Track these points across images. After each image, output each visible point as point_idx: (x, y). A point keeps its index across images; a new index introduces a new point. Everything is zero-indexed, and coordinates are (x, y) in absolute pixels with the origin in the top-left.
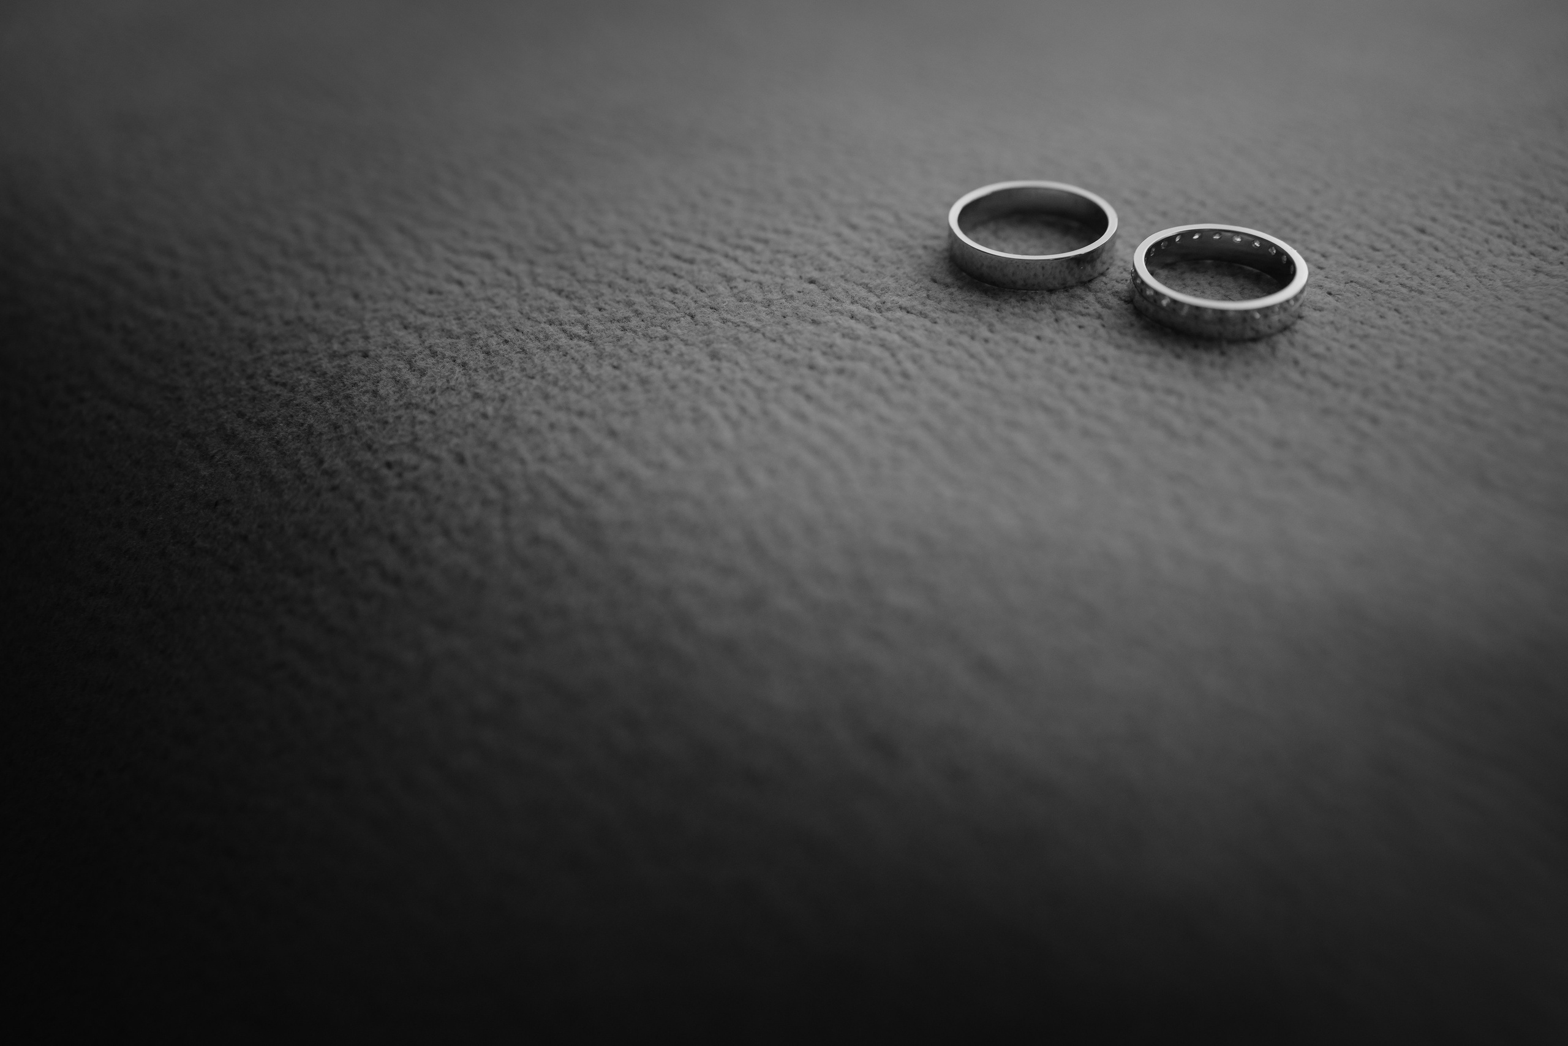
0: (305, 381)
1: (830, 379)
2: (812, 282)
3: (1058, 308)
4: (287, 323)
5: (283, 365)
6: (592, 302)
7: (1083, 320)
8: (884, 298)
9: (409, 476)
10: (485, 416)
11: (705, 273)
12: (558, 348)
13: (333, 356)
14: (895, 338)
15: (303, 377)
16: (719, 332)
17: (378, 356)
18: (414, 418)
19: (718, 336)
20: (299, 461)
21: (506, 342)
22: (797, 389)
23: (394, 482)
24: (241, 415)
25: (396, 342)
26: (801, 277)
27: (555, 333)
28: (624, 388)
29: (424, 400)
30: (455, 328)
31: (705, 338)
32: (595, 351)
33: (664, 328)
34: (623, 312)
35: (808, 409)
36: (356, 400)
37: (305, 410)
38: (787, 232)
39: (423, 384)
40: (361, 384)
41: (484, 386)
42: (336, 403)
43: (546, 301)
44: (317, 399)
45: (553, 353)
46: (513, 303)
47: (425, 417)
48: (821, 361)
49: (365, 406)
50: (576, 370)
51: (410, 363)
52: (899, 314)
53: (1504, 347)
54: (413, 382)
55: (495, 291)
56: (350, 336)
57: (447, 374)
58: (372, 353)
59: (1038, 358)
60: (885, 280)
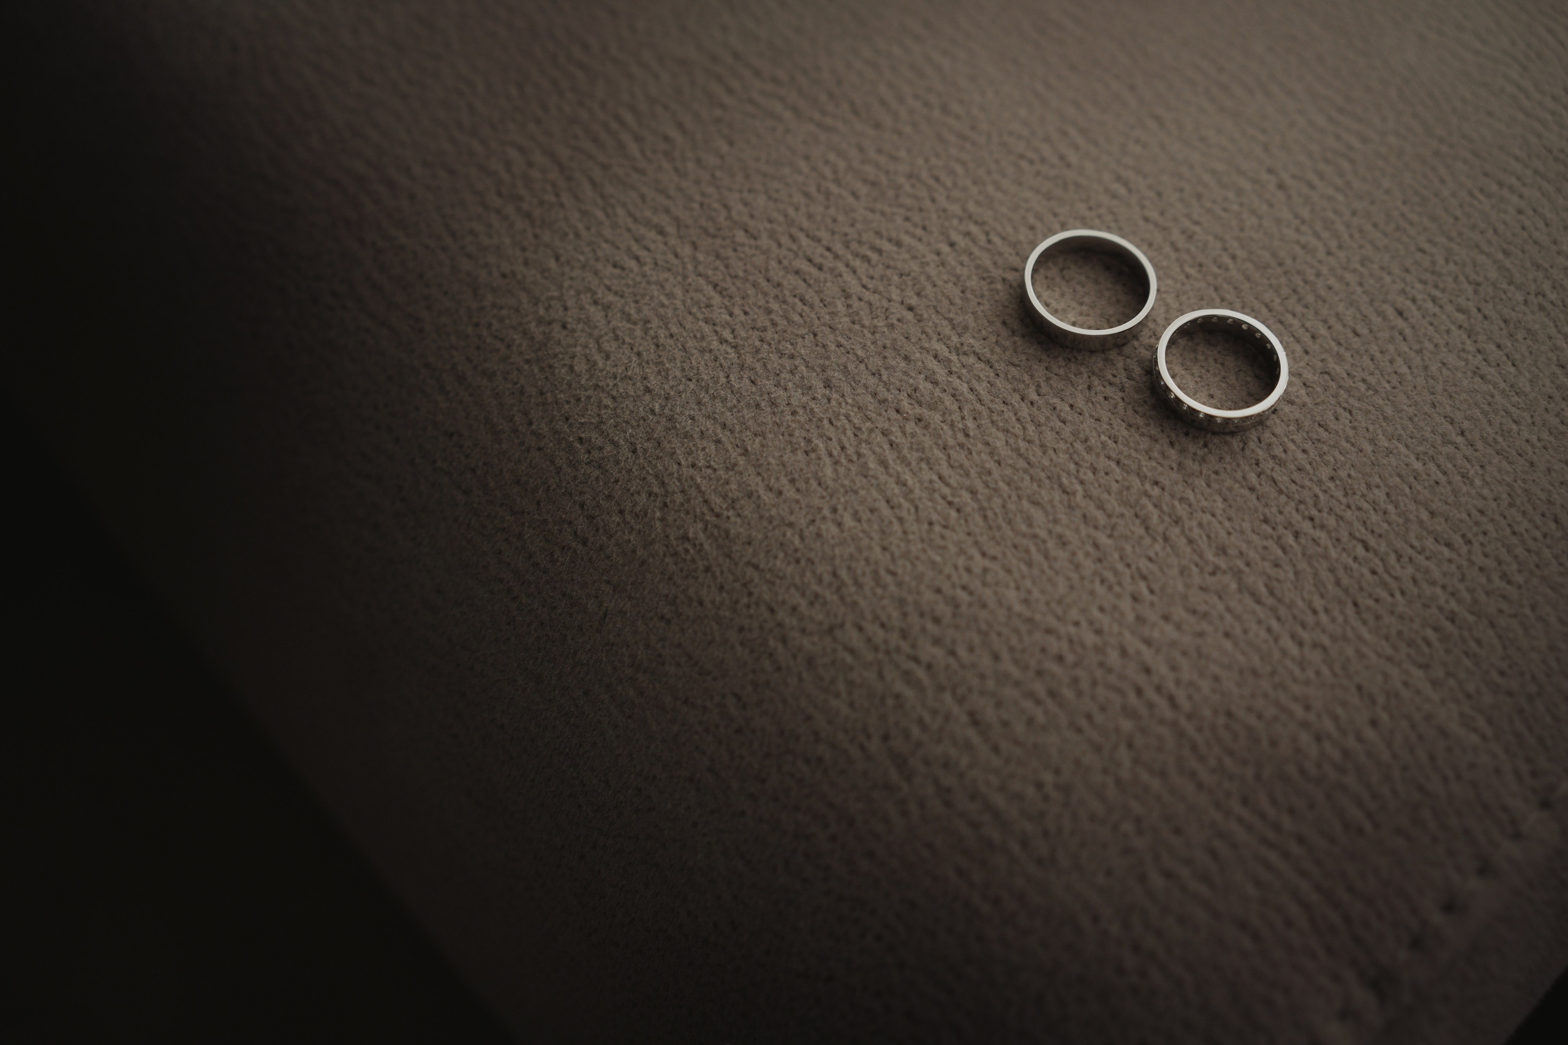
0: (518, 342)
1: (910, 427)
2: (911, 309)
3: (1094, 373)
4: (504, 276)
5: (501, 320)
6: (739, 303)
7: (1109, 391)
8: (963, 339)
9: (596, 454)
10: (653, 411)
11: (829, 284)
12: (711, 351)
13: (540, 321)
14: (964, 388)
15: (517, 337)
16: (833, 358)
17: (574, 331)
18: (601, 401)
19: (832, 362)
20: (513, 416)
21: (672, 336)
22: (885, 433)
23: (584, 457)
24: (469, 360)
25: (588, 318)
26: (902, 303)
27: (709, 334)
28: (758, 406)
29: (608, 385)
30: (635, 316)
31: (821, 362)
32: (738, 361)
33: (792, 344)
34: (763, 321)
35: (890, 456)
36: (557, 371)
37: (518, 369)
38: (899, 244)
39: (608, 369)
40: (561, 356)
41: (654, 382)
42: (542, 369)
43: (704, 295)
44: (528, 362)
45: (707, 356)
46: (678, 292)
47: (608, 402)
48: (905, 404)
49: (563, 379)
50: (723, 380)
51: (597, 342)
52: (972, 360)
53: (1418, 465)
54: (600, 364)
55: (666, 275)
56: (553, 303)
57: (626, 362)
58: (569, 326)
59: (1067, 431)
60: (967, 317)
